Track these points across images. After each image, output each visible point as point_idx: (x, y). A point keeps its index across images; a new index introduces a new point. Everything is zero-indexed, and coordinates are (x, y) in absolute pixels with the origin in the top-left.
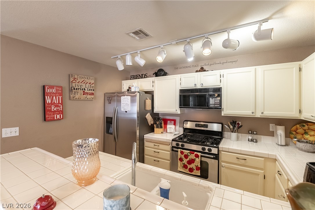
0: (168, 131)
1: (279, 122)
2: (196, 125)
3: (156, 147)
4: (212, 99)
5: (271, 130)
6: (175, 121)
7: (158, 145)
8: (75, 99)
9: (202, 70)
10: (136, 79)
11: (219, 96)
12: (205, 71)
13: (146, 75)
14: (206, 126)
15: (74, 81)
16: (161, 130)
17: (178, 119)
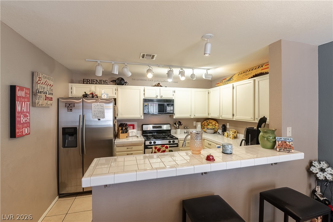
0: (130, 135)
1: (198, 120)
2: (153, 127)
3: (129, 149)
4: (169, 107)
5: (194, 125)
6: (133, 126)
7: (131, 147)
8: (39, 106)
9: (158, 85)
10: (91, 84)
11: (173, 105)
12: (161, 86)
13: (106, 81)
14: (161, 127)
15: (39, 82)
16: (126, 135)
17: (136, 124)
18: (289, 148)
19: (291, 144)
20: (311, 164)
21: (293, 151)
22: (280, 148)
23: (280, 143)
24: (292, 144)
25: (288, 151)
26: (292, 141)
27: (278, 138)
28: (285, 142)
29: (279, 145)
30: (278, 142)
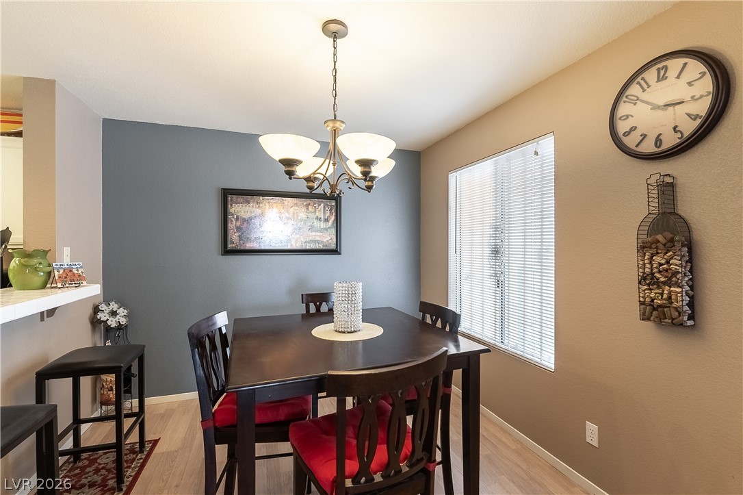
18: (77, 280)
19: (80, 272)
20: (96, 310)
21: (85, 283)
22: (62, 281)
23: (61, 273)
24: (82, 273)
25: (77, 285)
26: (81, 267)
27: (56, 265)
28: (71, 271)
29: (60, 277)
30: (59, 271)
